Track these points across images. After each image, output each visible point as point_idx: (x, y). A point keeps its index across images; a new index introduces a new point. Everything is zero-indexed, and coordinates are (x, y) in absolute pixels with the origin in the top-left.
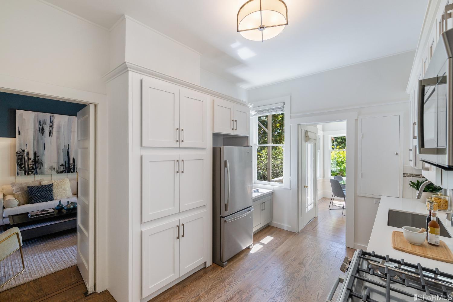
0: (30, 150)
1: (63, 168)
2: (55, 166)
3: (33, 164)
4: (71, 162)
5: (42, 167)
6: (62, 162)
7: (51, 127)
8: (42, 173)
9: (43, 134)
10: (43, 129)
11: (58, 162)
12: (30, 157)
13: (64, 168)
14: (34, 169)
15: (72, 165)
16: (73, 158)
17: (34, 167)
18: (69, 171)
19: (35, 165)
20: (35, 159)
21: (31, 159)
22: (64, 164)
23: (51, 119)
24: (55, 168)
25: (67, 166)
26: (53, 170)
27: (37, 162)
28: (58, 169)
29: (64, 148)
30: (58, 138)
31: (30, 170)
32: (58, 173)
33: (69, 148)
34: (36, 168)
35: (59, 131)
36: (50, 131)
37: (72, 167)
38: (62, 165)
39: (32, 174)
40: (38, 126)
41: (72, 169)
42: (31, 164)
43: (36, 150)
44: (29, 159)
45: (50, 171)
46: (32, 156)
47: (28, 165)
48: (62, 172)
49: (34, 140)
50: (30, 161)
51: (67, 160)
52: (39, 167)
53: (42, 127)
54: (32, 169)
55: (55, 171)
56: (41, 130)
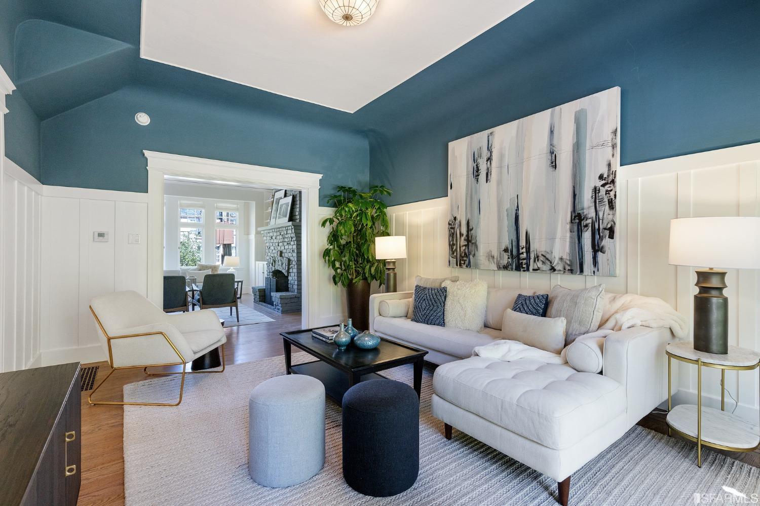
0: (462, 218)
1: (507, 257)
2: (495, 253)
3: (465, 246)
4: (523, 243)
5: (476, 253)
6: (506, 243)
7: (489, 159)
8: (477, 266)
9: (477, 181)
10: (478, 170)
11: (499, 243)
12: (462, 232)
13: (509, 258)
14: (467, 257)
15: (524, 250)
16: (527, 233)
17: (467, 251)
18: (518, 268)
19: (468, 249)
20: (468, 236)
21: (463, 235)
22: (510, 248)
23: (488, 141)
24: (495, 257)
25: (515, 252)
26: (491, 259)
27: (470, 241)
28: (499, 260)
29: (509, 206)
30: (499, 183)
31: (462, 257)
32: (499, 268)
33: (518, 207)
34: (470, 253)
35: (500, 167)
36: (488, 169)
37: (524, 255)
38: (506, 250)
39: (464, 266)
40: (472, 164)
41: (525, 261)
42: (463, 246)
43: (469, 216)
44: (461, 235)
45: (487, 262)
46: (464, 231)
47: (460, 248)
48: (505, 268)
49: (467, 194)
50: (463, 238)
51: (514, 238)
52: (473, 253)
53: (477, 165)
54: (464, 255)
55: (494, 263)
56: (475, 172)
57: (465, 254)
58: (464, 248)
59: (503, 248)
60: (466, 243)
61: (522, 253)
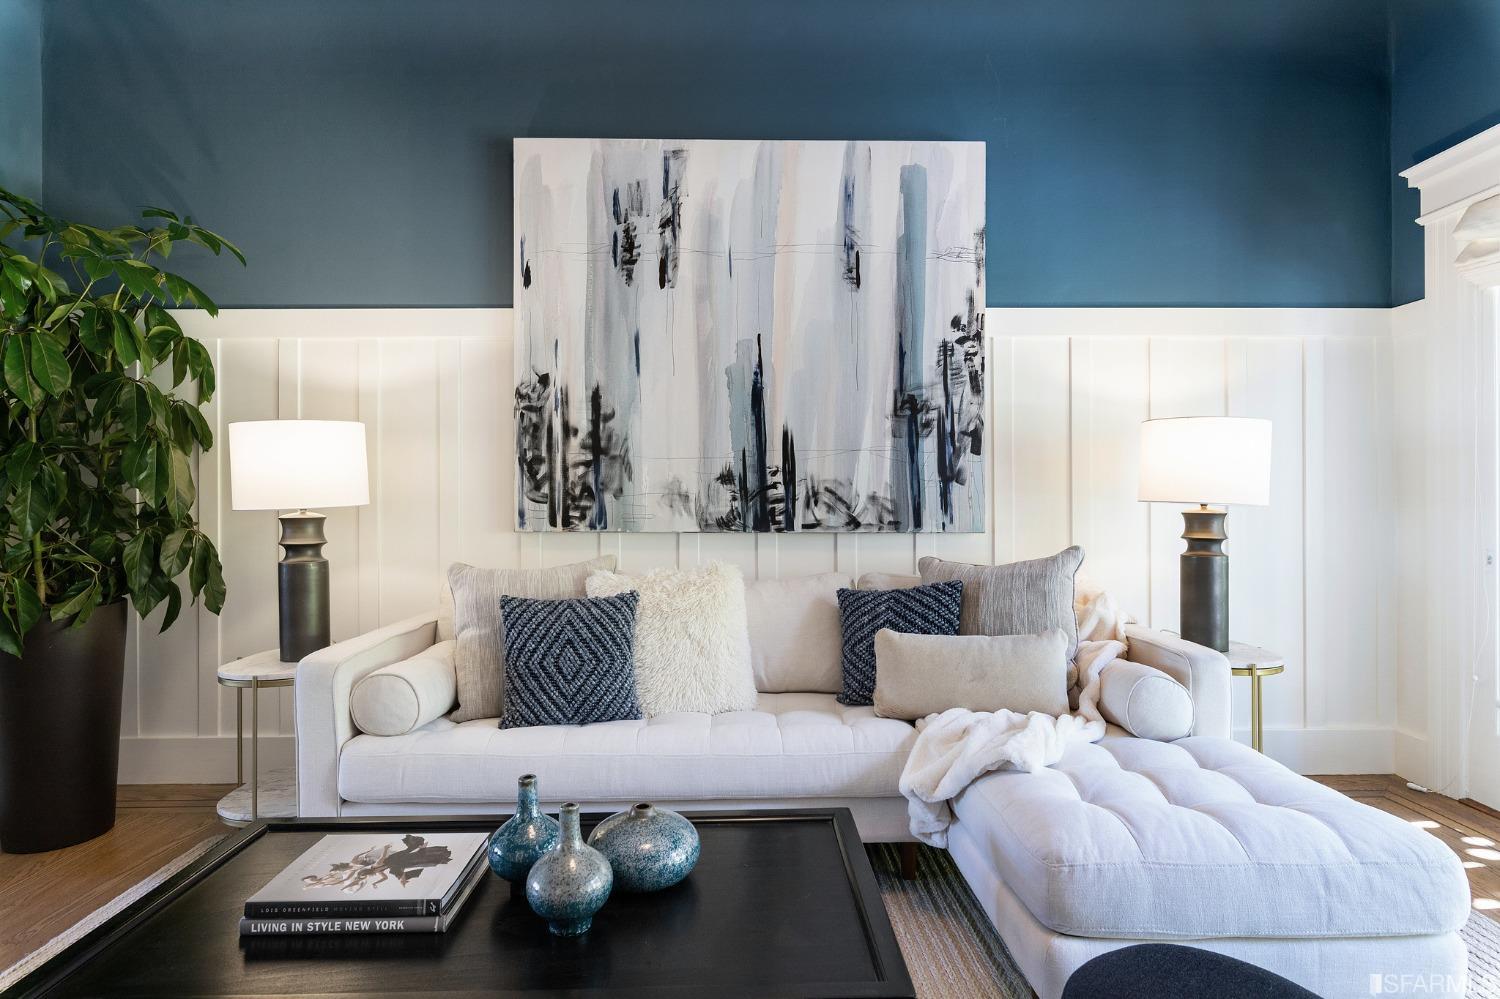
0: (573, 377)
1: (729, 496)
2: (692, 486)
3: (587, 464)
4: (775, 459)
5: (627, 486)
6: (726, 456)
7: (670, 223)
8: (627, 525)
9: (629, 277)
10: (630, 246)
11: (705, 456)
12: (573, 422)
13: (734, 499)
14: (591, 496)
15: (779, 478)
16: (785, 434)
17: (591, 479)
18: (763, 523)
19: (597, 472)
20: (594, 434)
21: (576, 432)
22: (737, 471)
23: (667, 172)
24: (692, 497)
25: (752, 482)
26: (678, 504)
27: (605, 452)
28: (704, 502)
29: (733, 360)
30: (703, 294)
31: (574, 499)
32: (705, 526)
33: (760, 365)
34: (602, 487)
35: (706, 252)
36: (665, 249)
37: (781, 490)
38: (726, 478)
39: (582, 526)
40: (606, 226)
41: (781, 506)
42: (577, 465)
43: (599, 377)
44: (568, 431)
45: (664, 512)
46: (581, 418)
47: (565, 470)
48: (724, 524)
49: (590, 311)
50: (575, 442)
51: (749, 442)
52: (615, 485)
53: (627, 231)
54: (582, 492)
55: (689, 512)
56: (620, 249)
57: (586, 488)
58: (581, 470)
59: (718, 471)
60: (590, 457)
61: (774, 486)
